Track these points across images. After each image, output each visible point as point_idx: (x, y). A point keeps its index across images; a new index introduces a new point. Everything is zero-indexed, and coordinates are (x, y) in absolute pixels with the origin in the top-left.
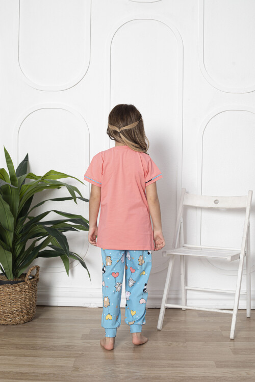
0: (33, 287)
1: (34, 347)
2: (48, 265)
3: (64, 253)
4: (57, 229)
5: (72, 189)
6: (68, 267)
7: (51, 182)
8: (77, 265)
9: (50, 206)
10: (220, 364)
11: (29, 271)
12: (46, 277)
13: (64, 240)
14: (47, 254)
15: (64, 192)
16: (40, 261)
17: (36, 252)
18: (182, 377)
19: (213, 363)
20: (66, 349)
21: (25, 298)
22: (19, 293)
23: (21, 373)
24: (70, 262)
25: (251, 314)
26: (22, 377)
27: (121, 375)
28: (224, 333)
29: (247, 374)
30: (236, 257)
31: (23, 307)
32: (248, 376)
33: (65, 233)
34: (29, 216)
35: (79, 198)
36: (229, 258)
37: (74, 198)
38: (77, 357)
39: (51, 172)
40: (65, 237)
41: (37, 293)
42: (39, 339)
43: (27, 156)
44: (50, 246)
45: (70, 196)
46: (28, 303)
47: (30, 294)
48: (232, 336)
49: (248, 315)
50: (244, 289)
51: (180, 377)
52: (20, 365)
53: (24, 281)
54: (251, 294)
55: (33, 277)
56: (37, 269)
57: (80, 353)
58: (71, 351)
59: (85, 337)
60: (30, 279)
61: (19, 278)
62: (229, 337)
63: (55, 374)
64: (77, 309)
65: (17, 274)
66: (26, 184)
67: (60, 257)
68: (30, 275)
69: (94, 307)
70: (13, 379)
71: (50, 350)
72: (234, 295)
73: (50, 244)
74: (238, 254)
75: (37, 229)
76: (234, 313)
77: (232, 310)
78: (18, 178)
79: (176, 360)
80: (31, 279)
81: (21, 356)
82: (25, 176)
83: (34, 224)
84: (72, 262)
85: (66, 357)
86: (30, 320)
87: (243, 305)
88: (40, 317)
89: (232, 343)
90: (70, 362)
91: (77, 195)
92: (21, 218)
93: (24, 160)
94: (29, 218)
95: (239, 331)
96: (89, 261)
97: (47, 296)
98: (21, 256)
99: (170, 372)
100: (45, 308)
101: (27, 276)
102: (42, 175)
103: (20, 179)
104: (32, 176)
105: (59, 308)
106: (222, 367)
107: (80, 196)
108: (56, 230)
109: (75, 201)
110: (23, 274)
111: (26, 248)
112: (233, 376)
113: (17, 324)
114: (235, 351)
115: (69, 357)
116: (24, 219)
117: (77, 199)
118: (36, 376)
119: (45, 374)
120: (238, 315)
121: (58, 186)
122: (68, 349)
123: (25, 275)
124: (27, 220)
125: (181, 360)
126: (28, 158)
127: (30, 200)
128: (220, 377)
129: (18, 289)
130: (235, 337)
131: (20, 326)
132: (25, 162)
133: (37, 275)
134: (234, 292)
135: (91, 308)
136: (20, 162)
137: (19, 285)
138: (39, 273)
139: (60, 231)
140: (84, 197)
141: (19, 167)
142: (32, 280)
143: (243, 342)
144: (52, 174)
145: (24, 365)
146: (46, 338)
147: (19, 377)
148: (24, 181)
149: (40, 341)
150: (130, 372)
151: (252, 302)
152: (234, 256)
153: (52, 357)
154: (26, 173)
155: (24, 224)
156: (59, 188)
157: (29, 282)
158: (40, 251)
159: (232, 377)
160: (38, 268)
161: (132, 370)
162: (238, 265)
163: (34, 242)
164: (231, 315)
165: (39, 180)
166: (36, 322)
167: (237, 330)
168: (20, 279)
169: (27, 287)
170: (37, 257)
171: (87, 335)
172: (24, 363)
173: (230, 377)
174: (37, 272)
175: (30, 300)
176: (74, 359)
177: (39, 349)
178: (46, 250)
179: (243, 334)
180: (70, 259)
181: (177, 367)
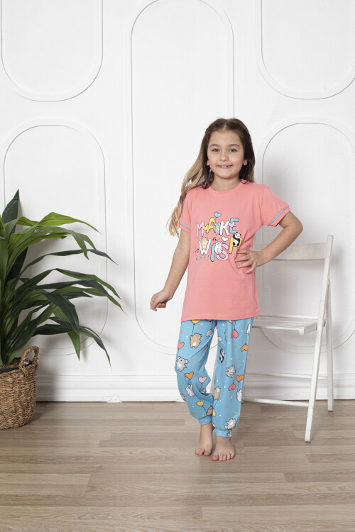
0: (30, 377)
1: (34, 460)
2: (50, 346)
3: (72, 329)
4: (62, 294)
5: (81, 239)
6: (79, 348)
7: (51, 230)
8: (91, 345)
9: (51, 263)
10: (291, 477)
11: (24, 354)
12: (48, 362)
13: (71, 310)
14: (48, 330)
15: (70, 243)
16: (39, 341)
17: (32, 328)
18: (239, 496)
19: (281, 476)
20: (78, 461)
21: (20, 392)
22: (11, 385)
23: (16, 496)
24: (81, 340)
25: (334, 407)
26: (16, 502)
27: (155, 495)
28: (297, 434)
29: (330, 490)
30: (312, 328)
31: (18, 404)
32: (330, 492)
33: (72, 301)
34: (22, 277)
35: (91, 251)
36: (301, 330)
37: (83, 250)
38: (93, 472)
39: (51, 215)
40: (73, 306)
41: (37, 384)
42: (41, 448)
43: (17, 194)
44: (52, 319)
45: (79, 248)
46: (24, 398)
47: (27, 386)
48: (308, 438)
49: (330, 408)
50: (324, 372)
51: (236, 495)
52: (14, 484)
53: (18, 368)
54: (334, 378)
55: (31, 363)
56: (35, 352)
57: (98, 465)
58: (85, 463)
59: (103, 444)
60: (26, 365)
61: (11, 364)
62: (304, 439)
63: (62, 496)
64: (93, 405)
65: (8, 358)
66: (16, 233)
67: (66, 333)
68: (26, 360)
69: (117, 402)
70: (4, 504)
71: (54, 463)
72: (309, 380)
73: (53, 315)
74: (313, 325)
75: (34, 295)
76: (311, 405)
77: (307, 401)
78: (4, 225)
79: (231, 472)
80: (28, 365)
81: (16, 472)
82: (15, 221)
83: (29, 288)
84: (85, 340)
85: (78, 472)
86: (27, 423)
87: (323, 394)
88: (42, 418)
89: (307, 448)
90: (84, 480)
91: (88, 246)
92: (11, 281)
93: (14, 199)
94: (23, 280)
95: (318, 430)
96: (108, 339)
97: (51, 389)
98: (13, 334)
99: (223, 489)
100: (49, 405)
101: (22, 362)
102: (39, 219)
103: (8, 225)
104: (25, 221)
105: (67, 405)
106: (294, 481)
107: (92, 248)
108: (59, 296)
109: (86, 255)
110: (16, 359)
111: (19, 323)
112: (309, 492)
113: (10, 428)
114: (313, 458)
115: (82, 472)
116: (15, 283)
117: (89, 252)
118: (38, 500)
119: (49, 497)
120: (315, 409)
121: (62, 234)
122: (80, 461)
123: (18, 360)
124: (20, 283)
125: (237, 472)
126: (19, 197)
127: (23, 255)
128: (291, 495)
129: (9, 380)
130: (312, 438)
131: (14, 430)
132: (15, 201)
133: (35, 360)
134: (309, 377)
135: (113, 403)
136: (8, 201)
137: (10, 374)
138: (39, 356)
139: (65, 297)
140: (99, 249)
141: (6, 209)
142: (28, 367)
143: (323, 445)
144: (53, 217)
145: (19, 485)
146: (51, 446)
147: (13, 502)
148: (14, 229)
149: (41, 451)
150: (167, 491)
151: (335, 390)
152: (308, 327)
153: (58, 473)
154: (16, 218)
155: (16, 288)
156: (63, 237)
157: (24, 370)
158: (39, 326)
159: (308, 494)
160: (36, 350)
161: (169, 488)
162: (314, 338)
163: (31, 314)
164: (306, 409)
165: (35, 226)
166: (36, 426)
167: (315, 429)
168: (12, 366)
169: (22, 376)
170: (34, 335)
171: (107, 441)
172: (20, 482)
173: (305, 495)
174: (35, 356)
175: (27, 394)
176: (89, 475)
177: (41, 462)
178: (47, 325)
179: (323, 434)
180: (81, 335)
181: (232, 482)
